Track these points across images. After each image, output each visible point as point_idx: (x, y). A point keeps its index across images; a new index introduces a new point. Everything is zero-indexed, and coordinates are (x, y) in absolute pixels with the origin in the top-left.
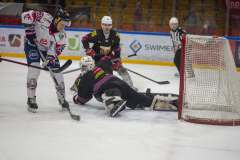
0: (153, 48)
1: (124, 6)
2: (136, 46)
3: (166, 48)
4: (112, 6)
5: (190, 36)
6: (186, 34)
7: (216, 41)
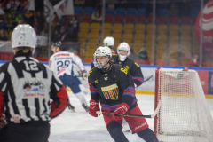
5: (162, 70)
6: (159, 68)
7: (186, 74)
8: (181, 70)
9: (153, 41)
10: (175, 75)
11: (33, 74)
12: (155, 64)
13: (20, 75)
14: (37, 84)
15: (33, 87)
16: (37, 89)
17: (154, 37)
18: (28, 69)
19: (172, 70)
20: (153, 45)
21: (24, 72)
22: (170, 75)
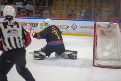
0: (83, 27)
1: (69, 6)
2: (74, 27)
3: (90, 28)
4: (62, 6)
5: (98, 23)
6: (96, 22)
7: (112, 25)
8: (109, 23)
9: (93, 6)
10: (105, 26)
11: (12, 26)
12: (94, 19)
13: (5, 27)
14: (14, 31)
15: (12, 32)
16: (14, 33)
17: (94, 4)
18: (9, 24)
19: (104, 23)
20: (93, 8)
21: (7, 26)
22: (103, 25)
